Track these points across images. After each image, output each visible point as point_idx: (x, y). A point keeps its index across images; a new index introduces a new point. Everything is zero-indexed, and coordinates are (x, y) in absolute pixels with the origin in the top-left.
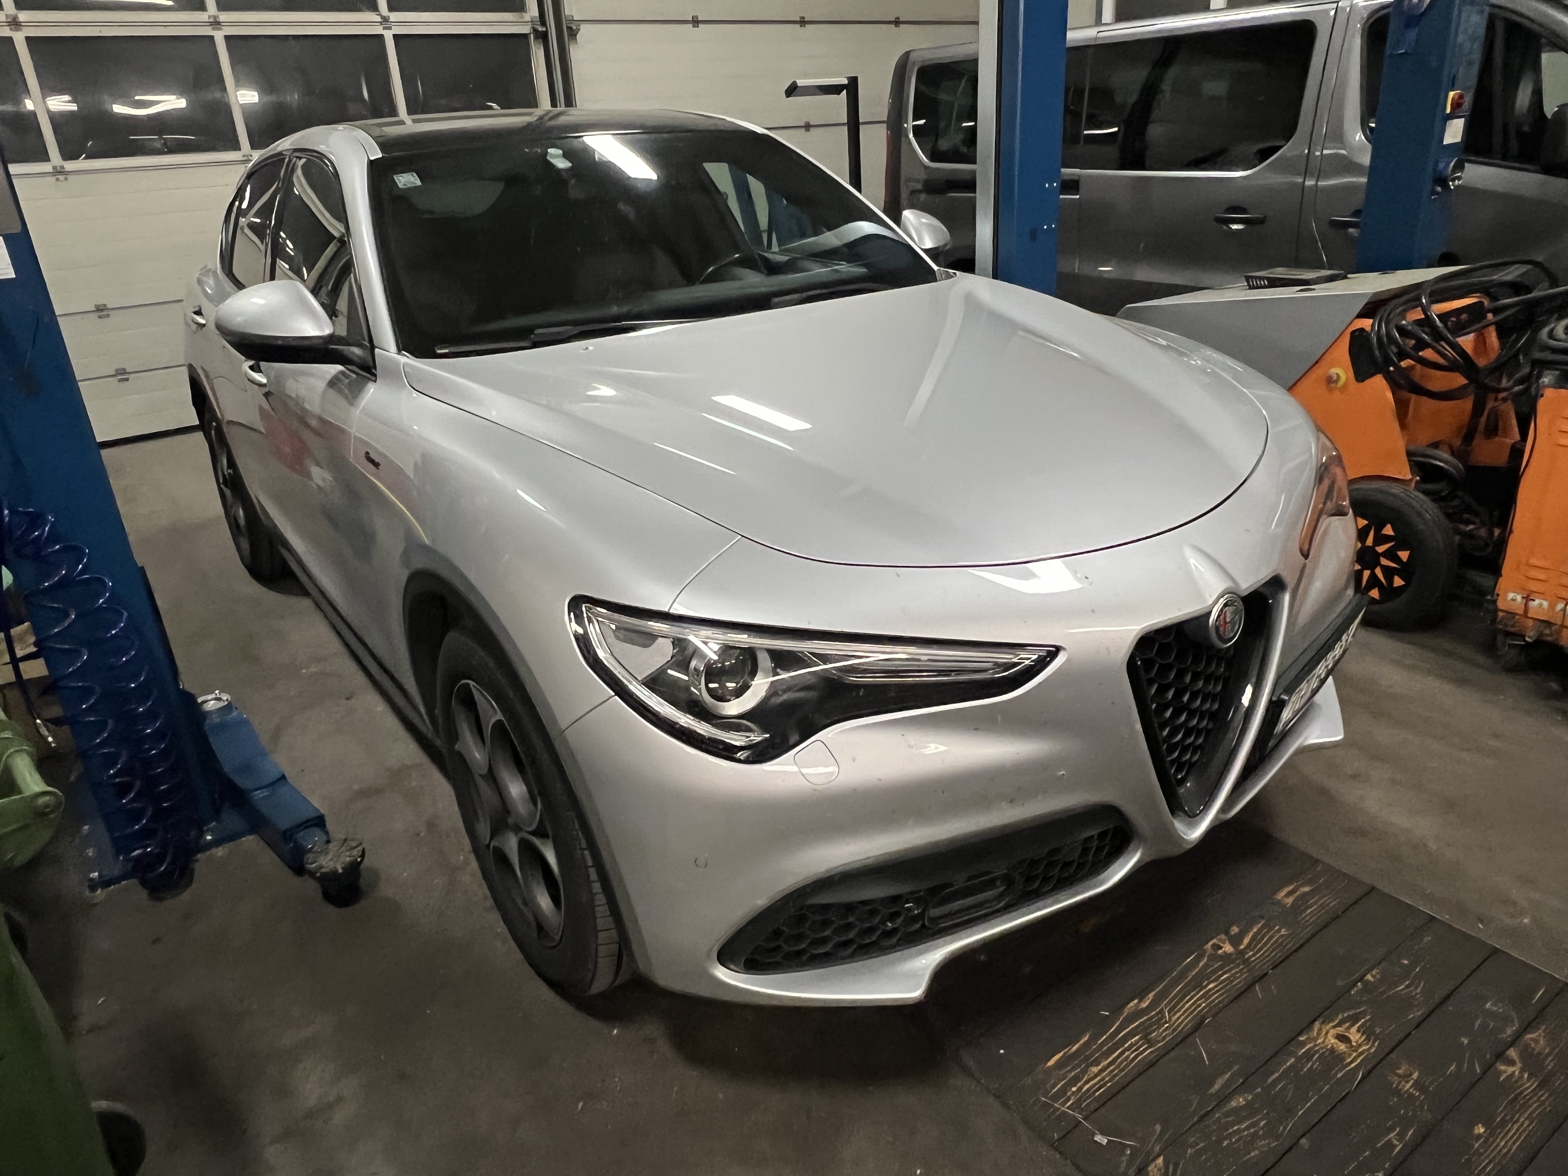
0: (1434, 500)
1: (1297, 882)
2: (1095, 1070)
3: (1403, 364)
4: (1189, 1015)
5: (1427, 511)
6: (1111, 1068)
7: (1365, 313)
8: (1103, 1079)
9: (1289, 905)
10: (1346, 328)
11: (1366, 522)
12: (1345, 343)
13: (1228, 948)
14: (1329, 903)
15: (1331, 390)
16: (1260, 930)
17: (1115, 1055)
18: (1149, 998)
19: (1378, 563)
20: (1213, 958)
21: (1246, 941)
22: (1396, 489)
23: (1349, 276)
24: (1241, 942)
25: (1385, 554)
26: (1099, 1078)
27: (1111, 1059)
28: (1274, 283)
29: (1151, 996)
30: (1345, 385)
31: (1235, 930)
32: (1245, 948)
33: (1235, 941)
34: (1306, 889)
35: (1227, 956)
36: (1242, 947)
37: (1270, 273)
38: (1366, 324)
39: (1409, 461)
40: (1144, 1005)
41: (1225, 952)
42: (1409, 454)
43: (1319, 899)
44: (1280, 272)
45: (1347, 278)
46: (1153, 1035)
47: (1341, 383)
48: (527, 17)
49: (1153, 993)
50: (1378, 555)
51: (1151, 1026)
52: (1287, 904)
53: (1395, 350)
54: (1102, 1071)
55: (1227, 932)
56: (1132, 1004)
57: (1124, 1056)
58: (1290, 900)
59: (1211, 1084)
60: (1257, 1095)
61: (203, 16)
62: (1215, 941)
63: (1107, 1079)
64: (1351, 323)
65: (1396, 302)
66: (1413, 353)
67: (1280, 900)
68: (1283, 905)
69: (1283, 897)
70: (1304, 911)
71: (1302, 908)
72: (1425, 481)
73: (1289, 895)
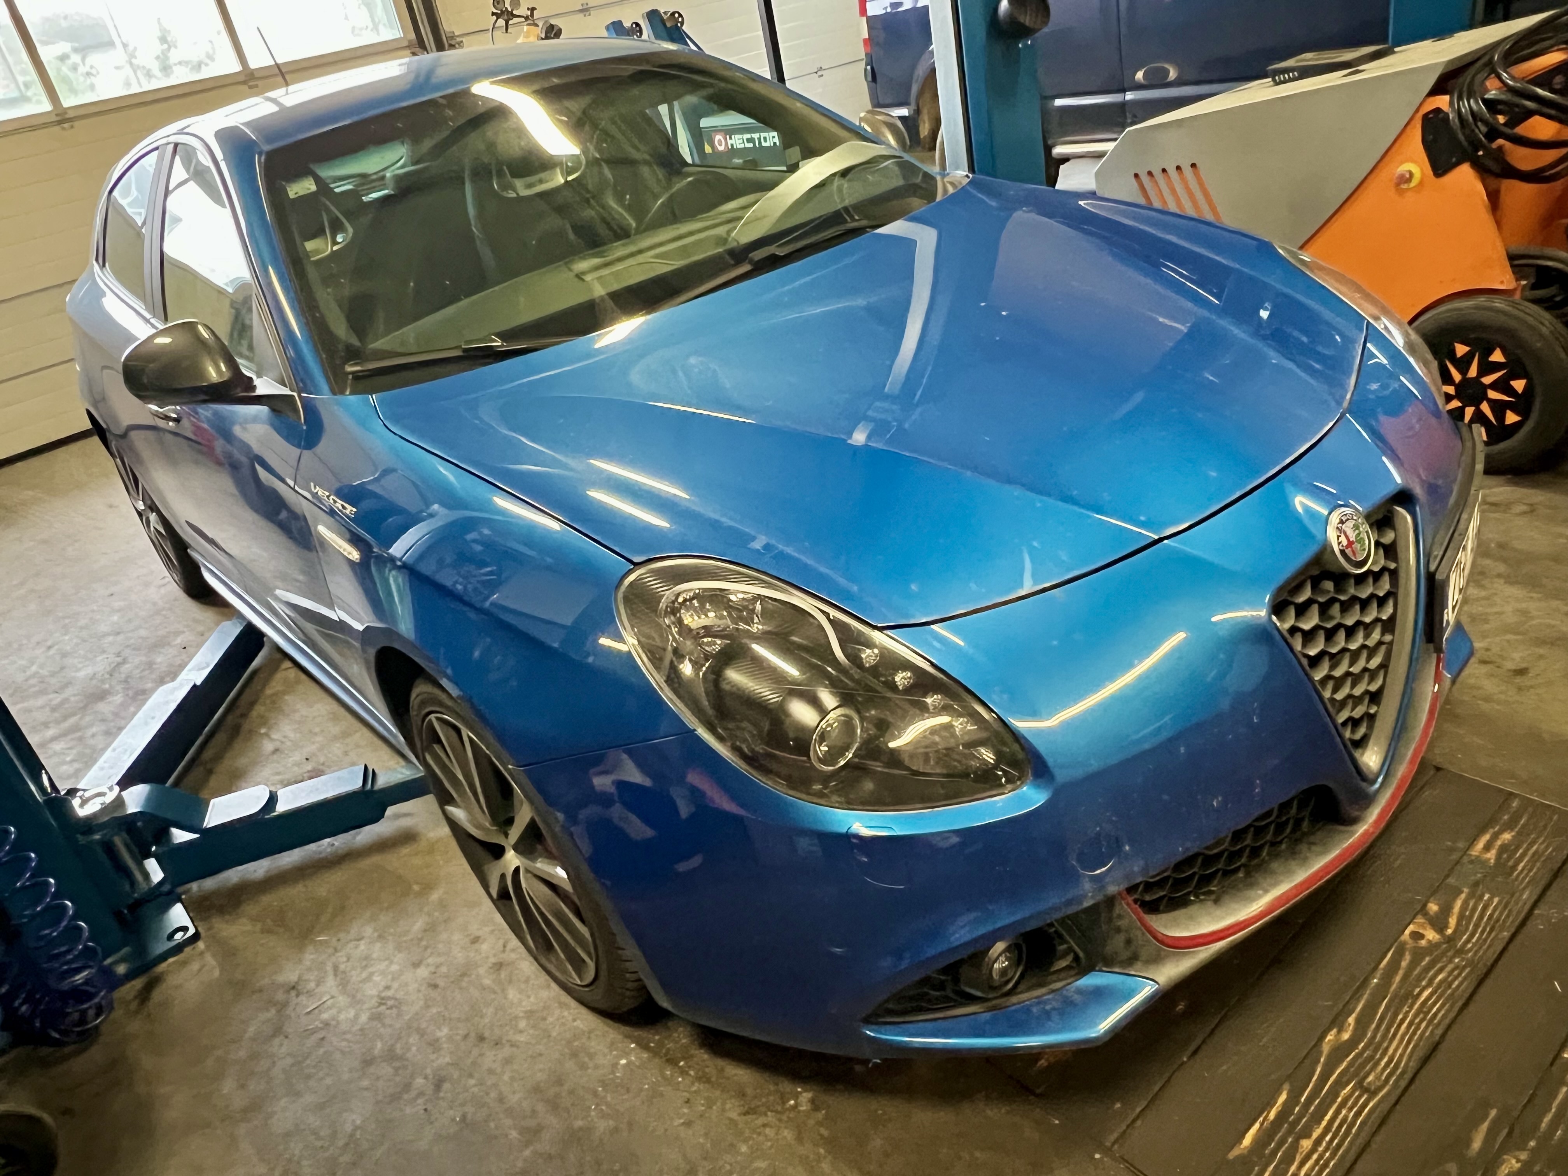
0: (1547, 309)
1: (1494, 828)
2: (1306, 1144)
3: (1494, 145)
4: (1409, 1043)
5: (1542, 324)
6: (1328, 1138)
7: (1438, 89)
8: (1321, 1157)
9: (1492, 861)
10: (1417, 111)
11: (1467, 349)
12: (1416, 134)
13: (1431, 935)
14: (1544, 852)
15: (1401, 192)
16: (1465, 903)
17: (1327, 1118)
18: (1350, 1025)
19: (1485, 397)
20: (1418, 955)
21: (1453, 921)
22: (1499, 303)
23: (1396, 49)
24: (1446, 927)
25: (1494, 386)
26: (1315, 1156)
27: (1324, 1123)
28: (1306, 72)
29: (1351, 1020)
30: (1421, 183)
31: (1433, 907)
32: (1455, 932)
33: (1439, 924)
34: (1507, 836)
35: (1433, 946)
36: (1450, 931)
37: (1297, 61)
38: (1443, 102)
39: (1512, 266)
40: (1346, 1036)
41: (1429, 941)
42: (1512, 258)
43: (1527, 849)
44: (1309, 58)
45: (1394, 52)
46: (1371, 1078)
47: (1413, 183)
49: (1354, 1015)
50: (1485, 387)
51: (1363, 1066)
52: (1490, 859)
53: (1484, 129)
54: (1318, 1142)
55: (1423, 911)
56: (1329, 1037)
57: (1341, 1116)
58: (1491, 855)
59: (1468, 1143)
60: (1533, 1150)
62: (1411, 928)
63: (1327, 1154)
64: (1421, 104)
65: (1472, 71)
66: (1507, 131)
67: (1477, 857)
68: (1484, 863)
69: (1480, 852)
70: (1514, 867)
71: (1511, 863)
72: (1534, 287)
73: (1487, 847)
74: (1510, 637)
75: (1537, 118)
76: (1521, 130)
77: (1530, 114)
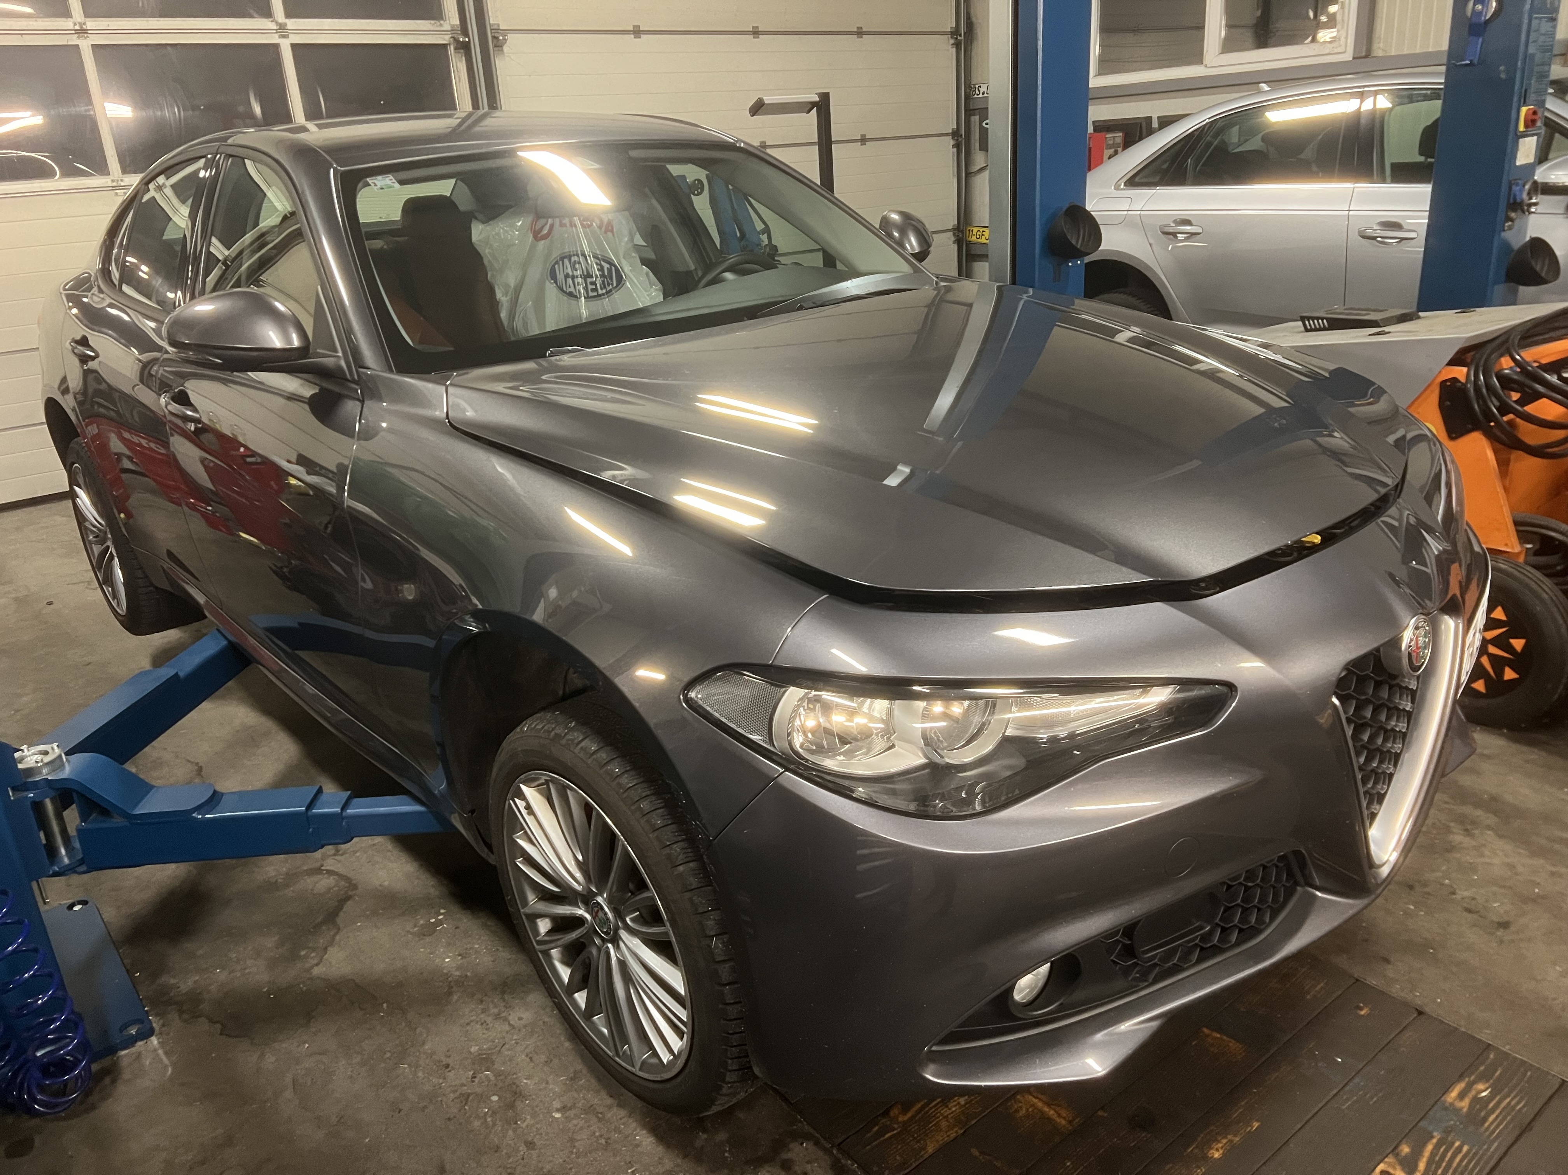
0: (1547, 575)
1: (1469, 1077)
3: (1506, 419)
5: (1542, 588)
7: (1457, 360)
9: (1465, 1110)
10: (1435, 377)
12: (1433, 396)
14: (1515, 1106)
16: (1437, 1147)
19: (1486, 652)
21: (1422, 1164)
23: (1421, 315)
24: (1416, 1169)
25: (1494, 642)
28: (1337, 325)
31: (1405, 1149)
33: (1408, 1166)
34: (1482, 1087)
37: (1330, 313)
38: (1460, 373)
39: (1518, 531)
42: (1516, 523)
43: (1500, 1102)
44: (1340, 311)
45: (1419, 317)
48: (446, 26)
50: (1487, 642)
52: (1463, 1108)
53: (1497, 402)
55: (1395, 1151)
58: (1465, 1104)
61: (68, 24)
62: (1381, 1167)
64: (1440, 373)
65: (1489, 348)
66: (1518, 407)
67: (1452, 1104)
68: (1458, 1111)
69: (1455, 1100)
70: (1485, 1119)
71: (1483, 1114)
72: (1537, 553)
73: (1462, 1096)
74: (1495, 889)
75: (1545, 400)
76: (1529, 409)
77: (1539, 396)
